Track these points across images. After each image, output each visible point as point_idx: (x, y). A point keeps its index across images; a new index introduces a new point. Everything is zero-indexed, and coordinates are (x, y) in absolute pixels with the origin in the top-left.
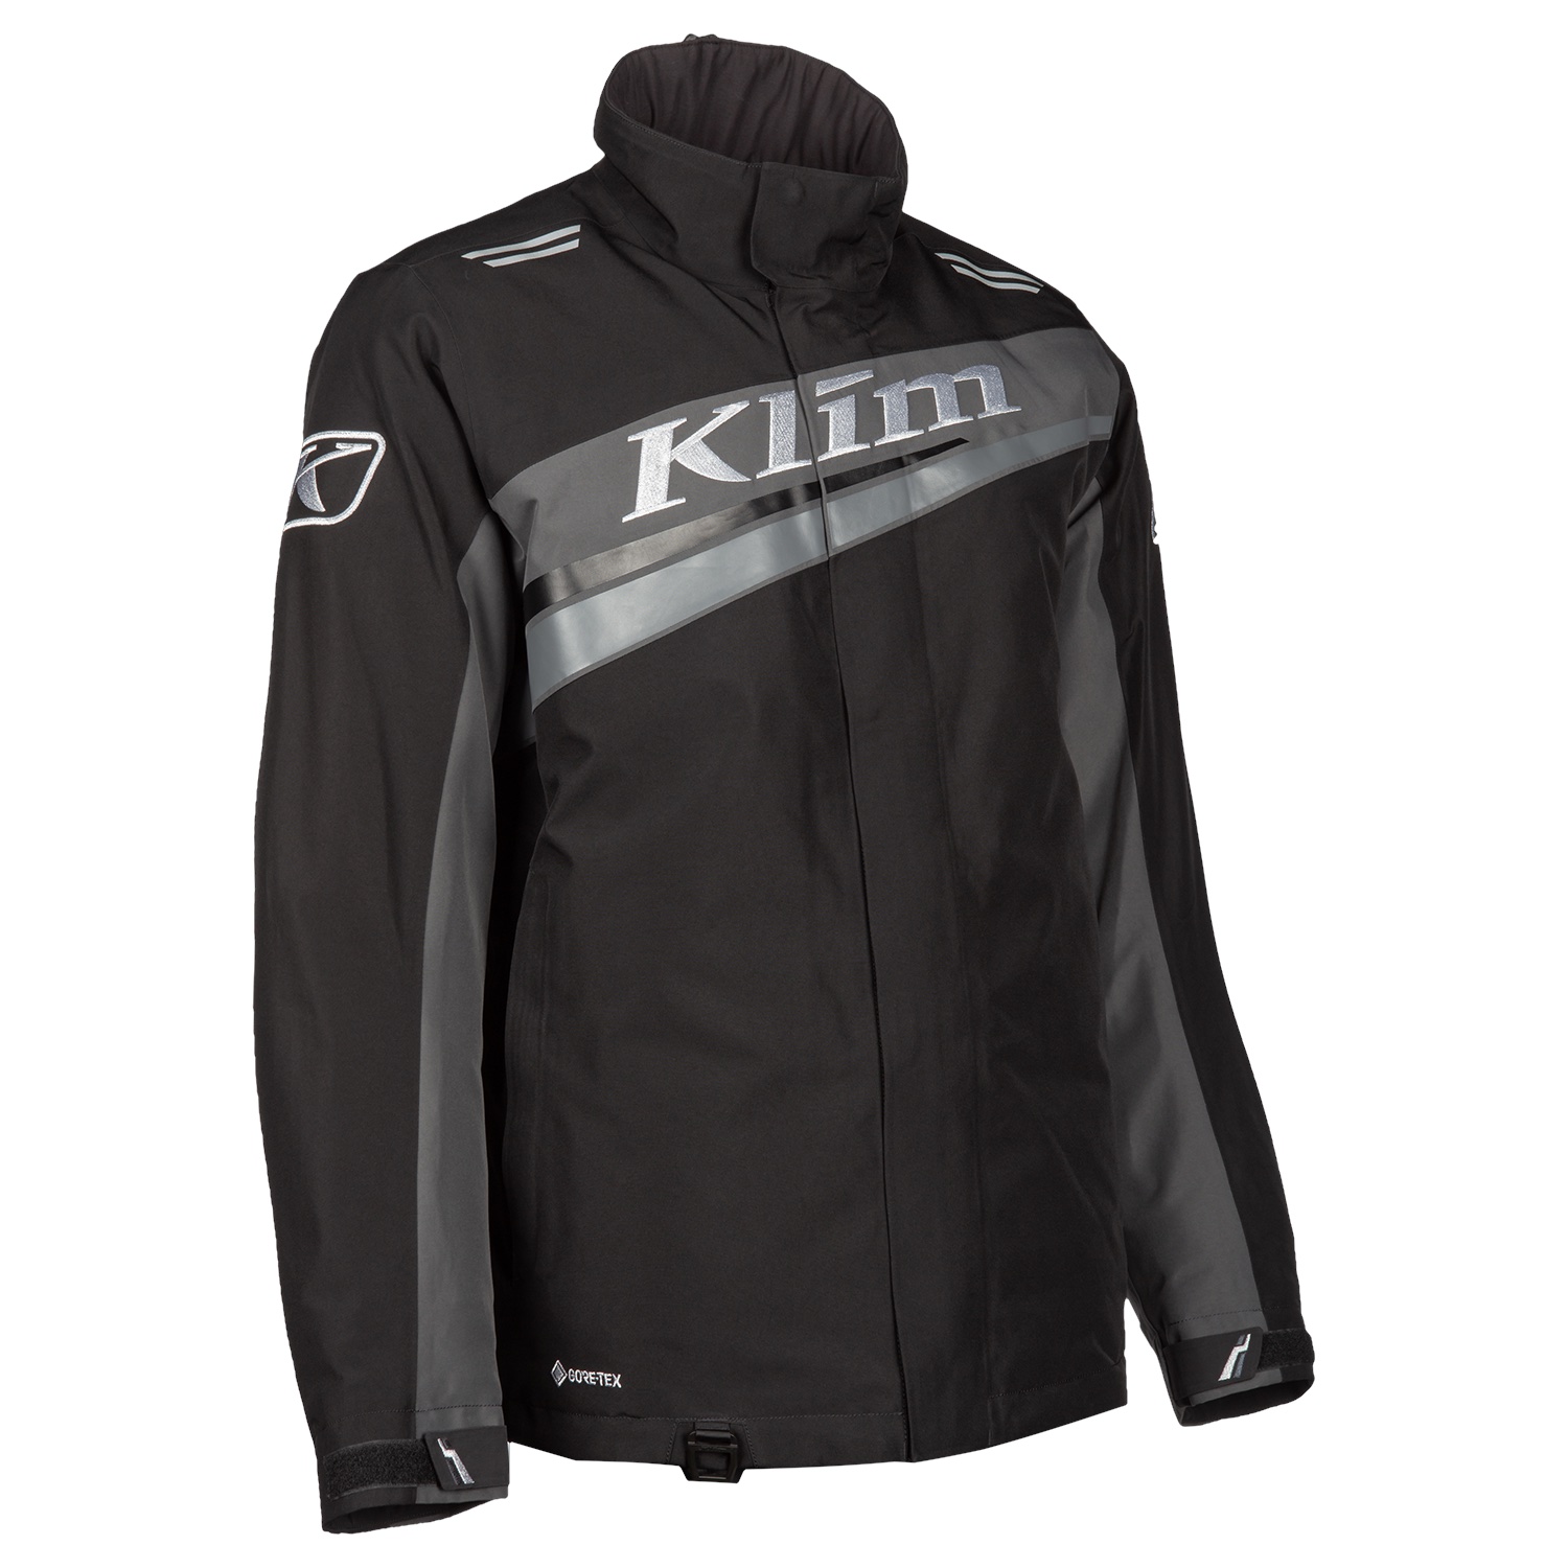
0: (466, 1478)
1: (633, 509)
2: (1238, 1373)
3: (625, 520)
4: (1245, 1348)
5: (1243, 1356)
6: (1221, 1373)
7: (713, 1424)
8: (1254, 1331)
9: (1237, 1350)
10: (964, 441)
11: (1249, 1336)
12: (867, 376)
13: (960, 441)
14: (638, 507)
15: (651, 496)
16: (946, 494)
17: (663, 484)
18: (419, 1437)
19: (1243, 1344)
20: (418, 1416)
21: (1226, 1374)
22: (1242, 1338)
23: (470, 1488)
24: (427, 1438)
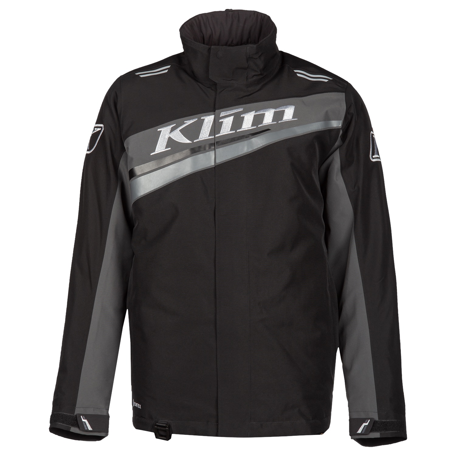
0: (90, 428)
1: (154, 151)
2: (363, 432)
3: (151, 154)
4: (367, 424)
5: (366, 427)
6: (358, 431)
7: (162, 422)
8: (371, 419)
9: (364, 424)
10: (270, 130)
11: (369, 420)
12: (241, 110)
13: (268, 130)
14: (156, 151)
15: (161, 147)
16: (259, 146)
17: (165, 144)
18: (75, 414)
19: (367, 422)
20: (76, 409)
21: (360, 431)
22: (367, 420)
23: (90, 431)
24: (77, 415)
